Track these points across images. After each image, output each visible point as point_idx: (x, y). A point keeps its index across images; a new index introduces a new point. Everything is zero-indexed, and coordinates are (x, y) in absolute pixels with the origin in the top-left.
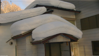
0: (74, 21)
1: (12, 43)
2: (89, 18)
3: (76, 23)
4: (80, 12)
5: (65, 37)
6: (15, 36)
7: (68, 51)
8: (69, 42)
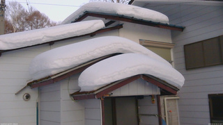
0: (170, 49)
1: (28, 97)
2: (202, 42)
3: (175, 53)
4: (182, 29)
5: (147, 83)
6: (36, 81)
7: (154, 115)
8: (158, 97)
